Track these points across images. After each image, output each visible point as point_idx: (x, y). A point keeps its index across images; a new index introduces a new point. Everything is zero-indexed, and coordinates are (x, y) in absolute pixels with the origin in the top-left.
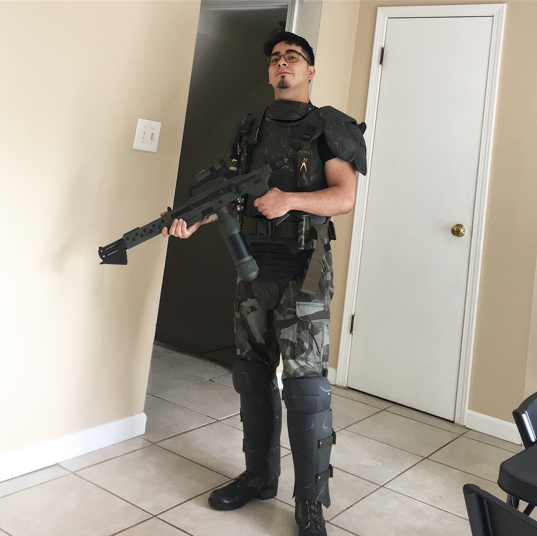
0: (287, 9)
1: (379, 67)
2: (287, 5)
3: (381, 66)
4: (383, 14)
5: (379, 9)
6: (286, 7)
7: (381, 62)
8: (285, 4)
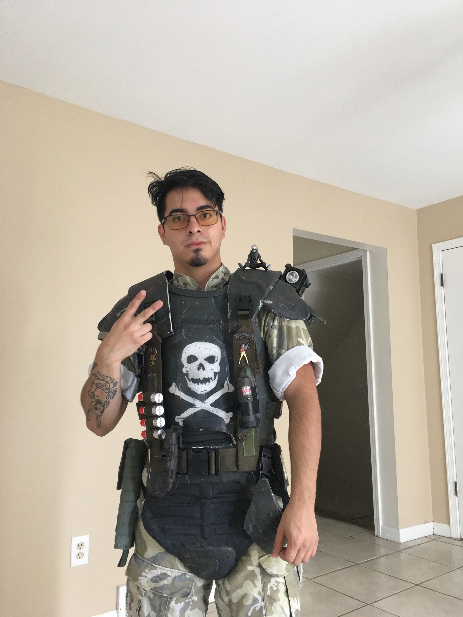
0: (362, 260)
1: (441, 289)
2: (361, 257)
3: (442, 287)
4: (437, 249)
5: (433, 246)
6: (360, 258)
7: (442, 284)
8: (360, 256)
